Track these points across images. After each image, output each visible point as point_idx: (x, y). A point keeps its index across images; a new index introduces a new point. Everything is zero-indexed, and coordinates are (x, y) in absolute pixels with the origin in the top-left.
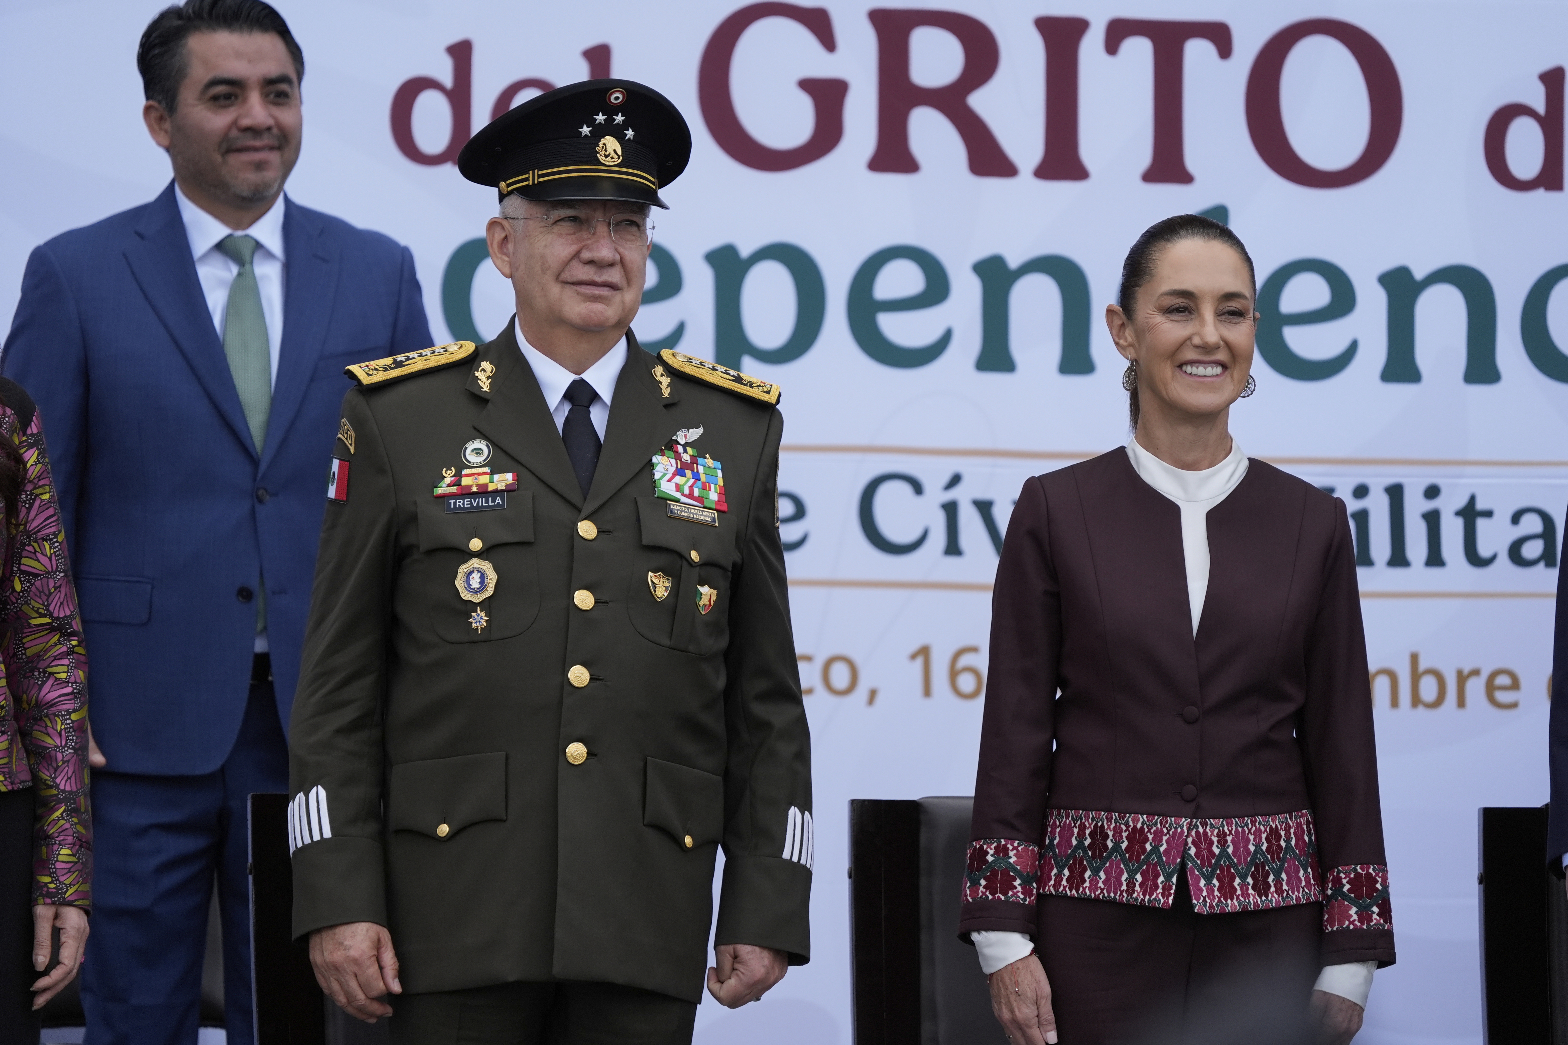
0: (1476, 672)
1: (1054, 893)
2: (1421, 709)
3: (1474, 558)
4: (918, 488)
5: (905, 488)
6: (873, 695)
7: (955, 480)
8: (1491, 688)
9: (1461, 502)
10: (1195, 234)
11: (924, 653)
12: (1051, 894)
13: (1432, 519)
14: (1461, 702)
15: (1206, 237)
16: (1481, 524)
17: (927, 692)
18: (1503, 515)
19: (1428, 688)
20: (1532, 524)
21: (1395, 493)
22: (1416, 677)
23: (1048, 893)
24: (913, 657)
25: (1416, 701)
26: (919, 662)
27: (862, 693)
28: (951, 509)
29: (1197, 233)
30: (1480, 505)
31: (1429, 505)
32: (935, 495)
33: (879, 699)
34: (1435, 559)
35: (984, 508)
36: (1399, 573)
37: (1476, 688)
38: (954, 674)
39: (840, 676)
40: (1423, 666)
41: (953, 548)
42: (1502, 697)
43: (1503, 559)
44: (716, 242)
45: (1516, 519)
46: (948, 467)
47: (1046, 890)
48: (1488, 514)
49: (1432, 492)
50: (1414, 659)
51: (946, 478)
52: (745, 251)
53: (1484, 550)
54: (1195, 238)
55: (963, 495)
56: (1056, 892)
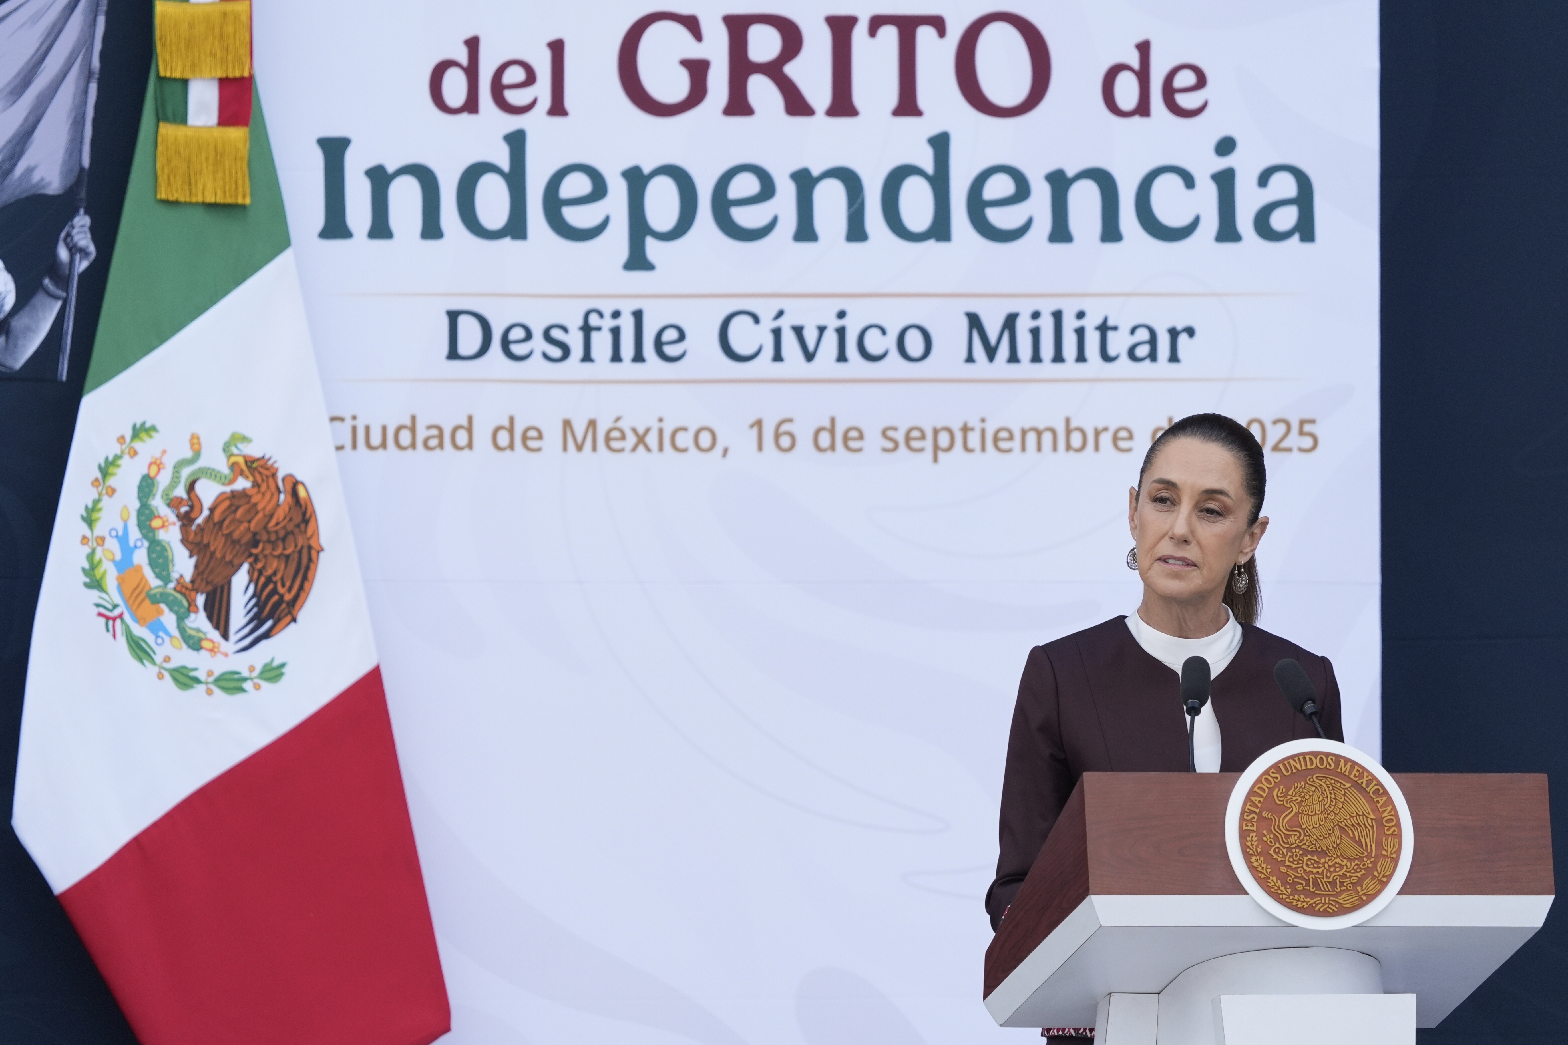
0: (1106, 429)
1: (1074, 1034)
2: (1072, 454)
3: (1106, 357)
4: (756, 319)
5: (748, 320)
6: (725, 451)
7: (780, 314)
8: (1115, 439)
9: (1099, 321)
10: (1197, 435)
11: (759, 424)
12: (1071, 1036)
13: (1080, 332)
14: (1097, 448)
15: (1207, 438)
16: (1110, 335)
17: (760, 448)
18: (1125, 329)
19: (1076, 440)
20: (1143, 335)
21: (1057, 316)
22: (1068, 432)
23: (1068, 1035)
24: (752, 426)
25: (1068, 447)
26: (755, 430)
27: (719, 449)
28: (777, 333)
29: (1200, 433)
30: (1111, 323)
31: (1078, 324)
32: (767, 323)
33: (729, 454)
34: (1081, 357)
35: (798, 331)
36: (1058, 366)
37: (1106, 439)
38: (777, 436)
39: (705, 440)
40: (1073, 425)
41: (778, 357)
42: (1122, 444)
43: (1124, 357)
44: (628, 164)
45: (1133, 331)
46: (776, 305)
47: (1066, 1032)
48: (1115, 328)
49: (1081, 315)
50: (1068, 421)
51: (774, 313)
52: (646, 170)
53: (1112, 352)
54: (1196, 438)
55: (785, 324)
56: (1076, 1034)
